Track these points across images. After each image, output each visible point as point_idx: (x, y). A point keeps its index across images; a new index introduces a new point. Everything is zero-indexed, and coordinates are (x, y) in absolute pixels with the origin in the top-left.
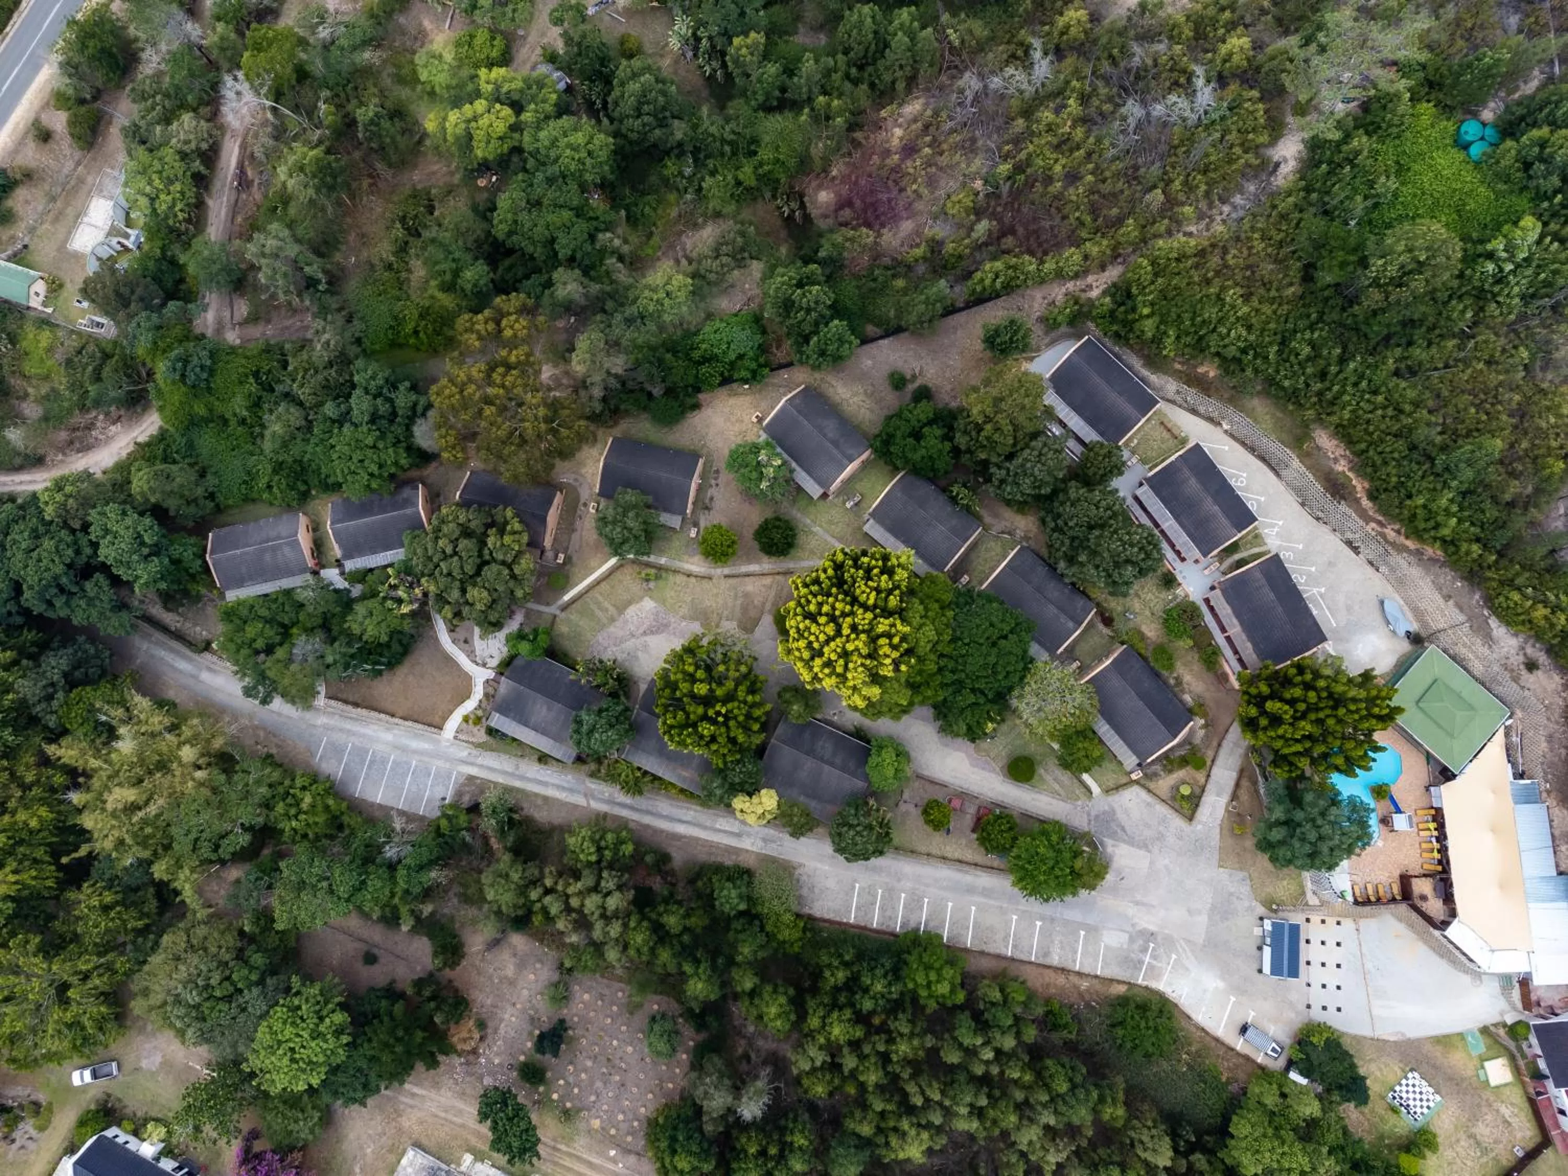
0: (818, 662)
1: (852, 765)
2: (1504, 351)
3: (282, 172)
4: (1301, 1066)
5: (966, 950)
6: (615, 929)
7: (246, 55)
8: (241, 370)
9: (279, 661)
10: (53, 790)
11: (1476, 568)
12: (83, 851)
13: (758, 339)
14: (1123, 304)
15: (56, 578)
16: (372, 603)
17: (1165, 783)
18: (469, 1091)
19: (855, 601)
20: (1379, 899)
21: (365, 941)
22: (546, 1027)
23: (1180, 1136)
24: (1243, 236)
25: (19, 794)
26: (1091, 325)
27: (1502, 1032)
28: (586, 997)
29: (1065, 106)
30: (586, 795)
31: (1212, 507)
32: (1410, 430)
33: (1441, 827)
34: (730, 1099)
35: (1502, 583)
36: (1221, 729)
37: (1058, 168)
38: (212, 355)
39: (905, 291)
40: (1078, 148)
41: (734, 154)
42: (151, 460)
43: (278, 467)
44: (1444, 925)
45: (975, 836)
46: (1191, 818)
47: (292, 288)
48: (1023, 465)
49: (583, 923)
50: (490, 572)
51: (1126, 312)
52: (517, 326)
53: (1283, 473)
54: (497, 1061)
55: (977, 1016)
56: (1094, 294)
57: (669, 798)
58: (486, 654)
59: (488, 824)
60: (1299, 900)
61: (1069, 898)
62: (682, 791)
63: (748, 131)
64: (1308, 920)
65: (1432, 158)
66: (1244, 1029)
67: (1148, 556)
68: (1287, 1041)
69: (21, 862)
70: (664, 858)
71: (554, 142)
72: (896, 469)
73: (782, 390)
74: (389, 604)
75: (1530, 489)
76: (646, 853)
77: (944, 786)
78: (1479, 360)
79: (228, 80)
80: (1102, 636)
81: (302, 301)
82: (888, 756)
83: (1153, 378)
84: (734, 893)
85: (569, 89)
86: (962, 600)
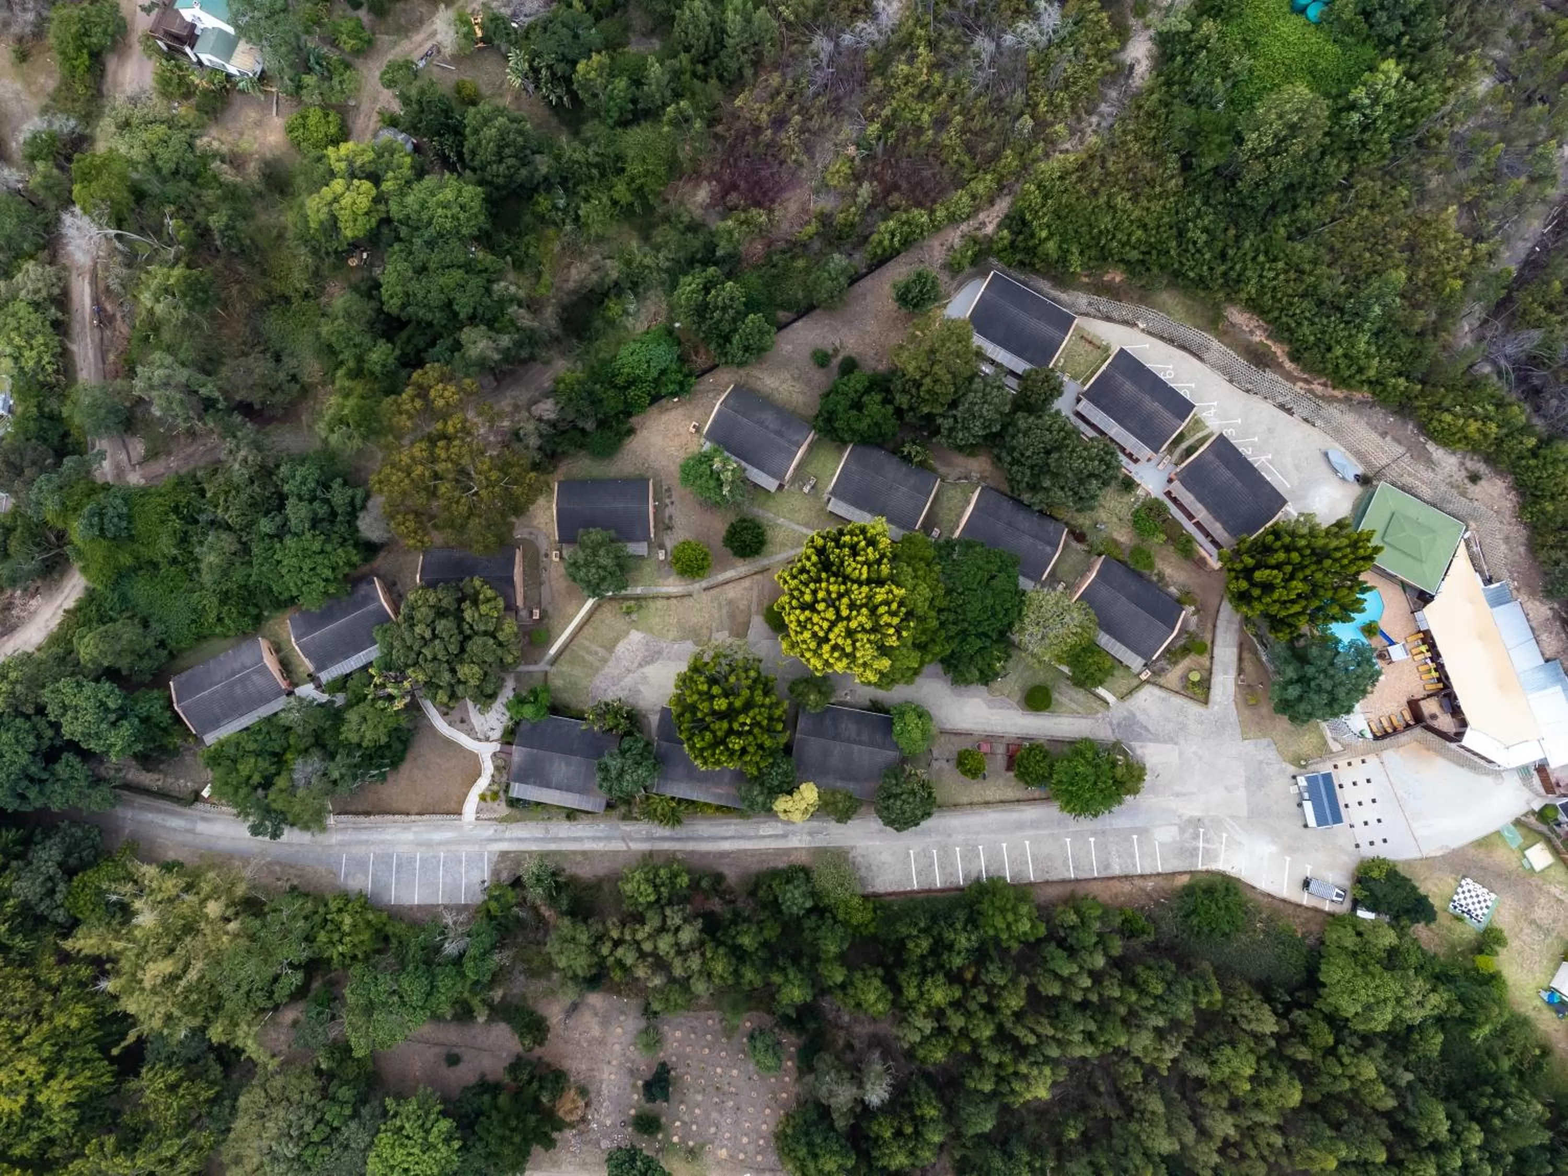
0: (826, 648)
1: (878, 738)
2: (1383, 193)
3: (146, 298)
4: (1368, 902)
5: (1031, 884)
6: (695, 962)
7: (76, 188)
8: (160, 509)
9: (281, 791)
10: (82, 984)
11: (1404, 400)
12: (132, 1037)
13: (676, 350)
14: (1020, 232)
15: (24, 769)
16: (363, 708)
17: (1173, 676)
18: (589, 1160)
19: (846, 579)
20: (1395, 729)
21: (443, 1044)
22: (648, 1077)
23: (1275, 1000)
24: (1117, 141)
25: (50, 998)
26: (993, 260)
27: (1532, 820)
28: (678, 1034)
29: (917, 56)
30: (623, 839)
31: (1152, 405)
32: (1315, 287)
33: (1432, 647)
34: (855, 1090)
35: (1431, 408)
36: (1212, 611)
37: (925, 117)
38: (126, 500)
39: (808, 271)
40: (939, 93)
41: (603, 175)
42: (87, 623)
43: (225, 597)
44: (1458, 736)
45: (1011, 774)
46: (1206, 702)
47: (191, 414)
48: (968, 410)
49: (660, 964)
50: (475, 645)
51: (1025, 240)
52: (446, 394)
53: (1205, 356)
54: (608, 1123)
55: (1061, 943)
56: (990, 229)
57: (710, 819)
58: (486, 727)
59: (536, 894)
60: (1324, 751)
61: (1115, 809)
62: (719, 808)
63: (610, 150)
64: (1336, 767)
65: (1275, 28)
66: (1306, 884)
67: (1108, 466)
68: (1347, 883)
69: (71, 1066)
70: (719, 878)
71: (423, 205)
72: (845, 443)
73: (711, 395)
74: (380, 704)
75: (1434, 316)
76: (701, 878)
77: (969, 734)
78: (1362, 207)
79: (67, 219)
80: (1078, 553)
81: (205, 424)
82: (911, 719)
83: (1063, 296)
84: (797, 893)
85: (417, 149)
86: (944, 552)
